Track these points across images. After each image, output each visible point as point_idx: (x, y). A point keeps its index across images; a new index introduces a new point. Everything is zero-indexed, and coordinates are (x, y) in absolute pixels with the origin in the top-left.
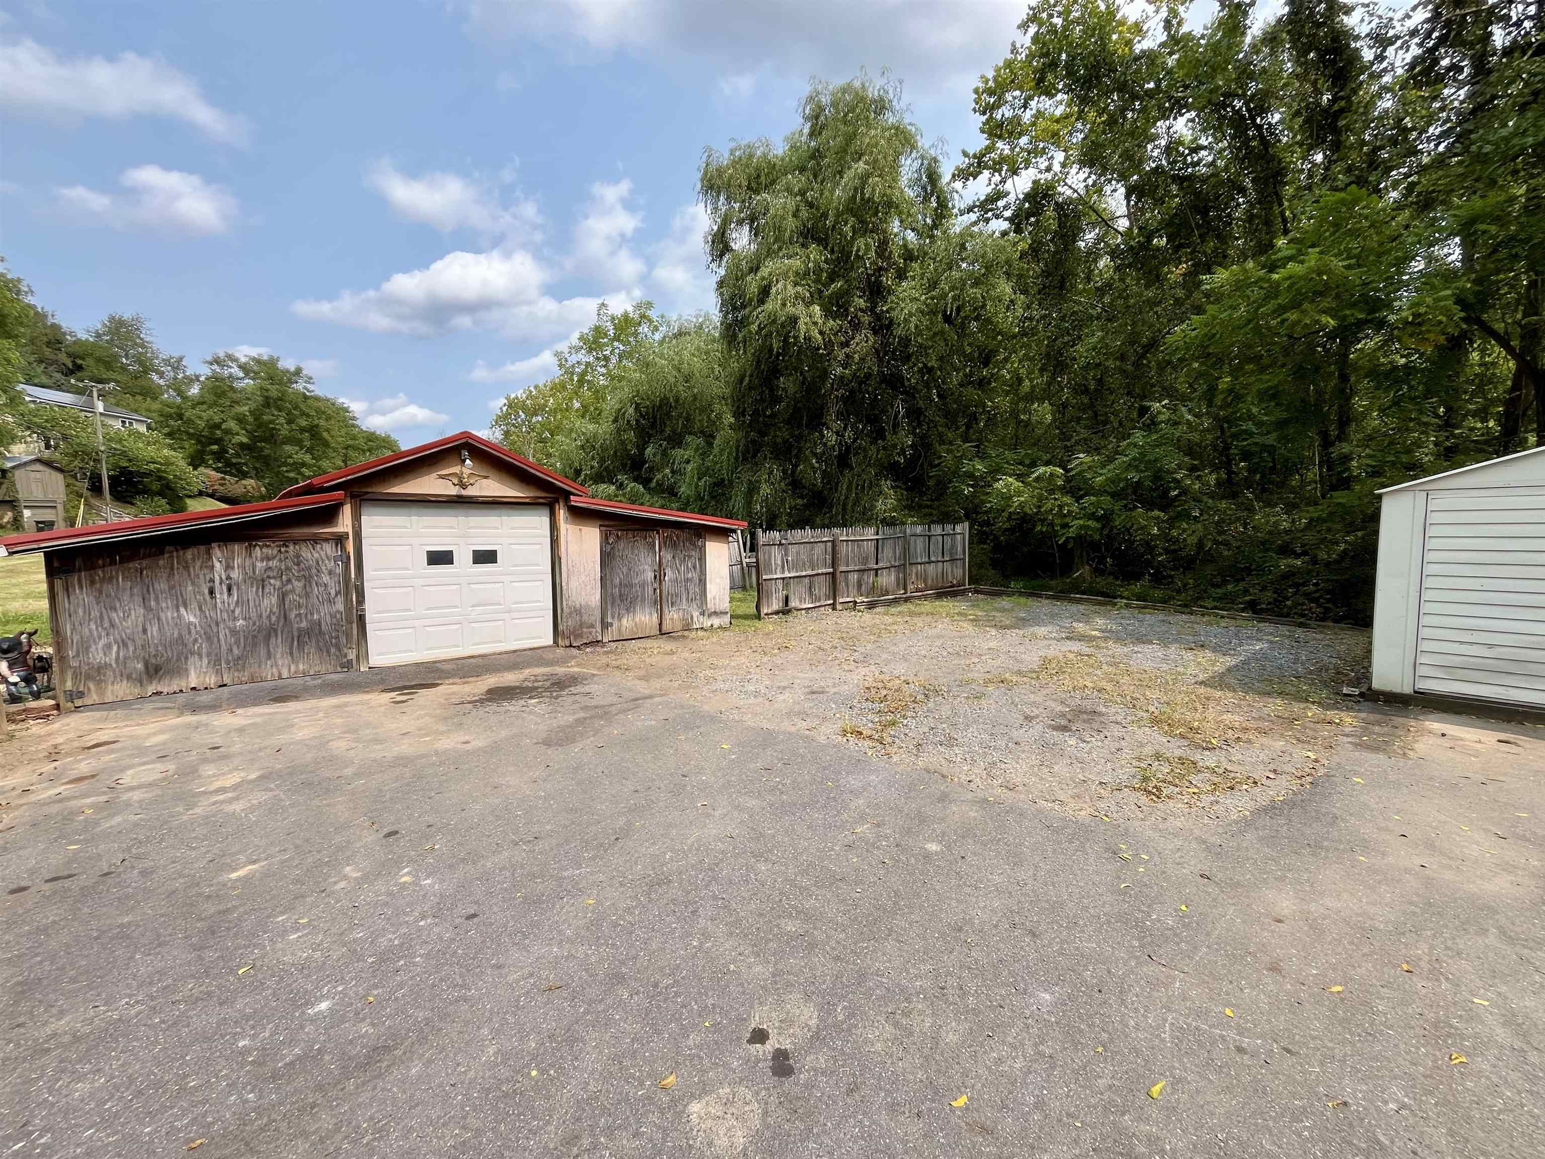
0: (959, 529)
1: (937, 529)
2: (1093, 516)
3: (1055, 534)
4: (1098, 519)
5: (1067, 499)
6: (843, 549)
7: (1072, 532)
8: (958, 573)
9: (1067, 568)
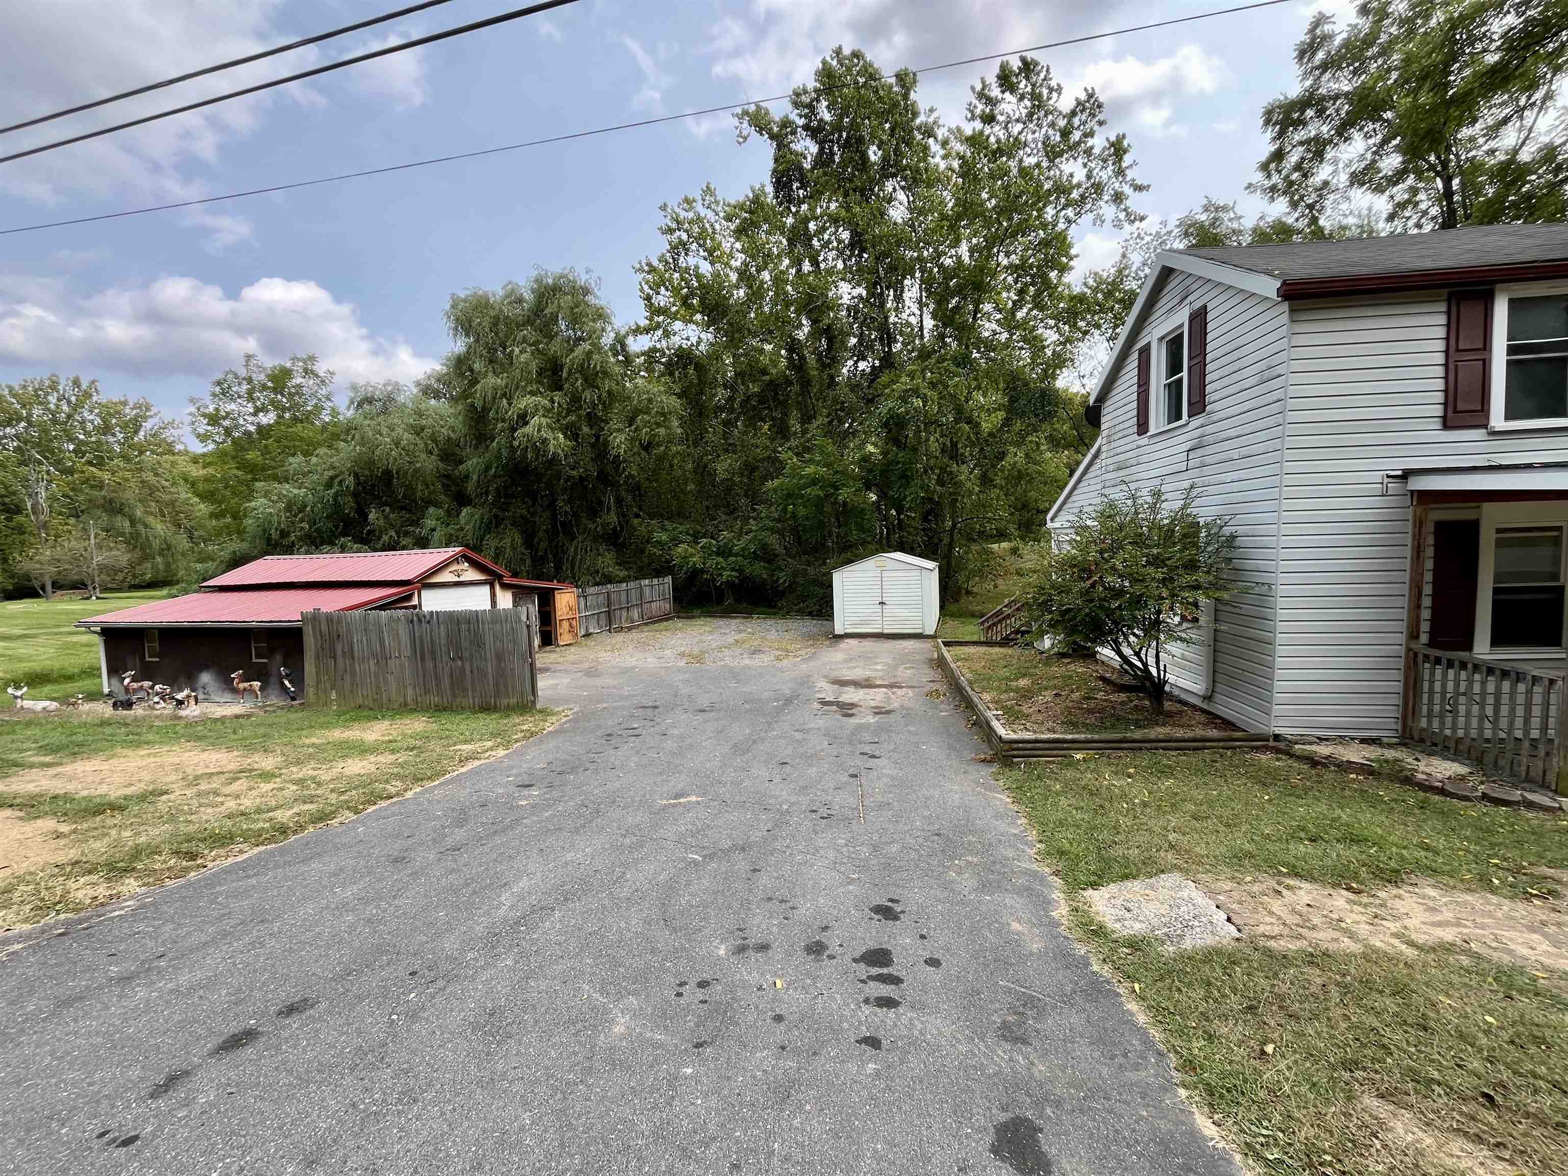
0: (666, 580)
1: (655, 581)
2: (733, 570)
3: (714, 580)
4: (736, 571)
5: (720, 559)
6: (613, 596)
7: (724, 579)
8: (667, 606)
9: (720, 601)
